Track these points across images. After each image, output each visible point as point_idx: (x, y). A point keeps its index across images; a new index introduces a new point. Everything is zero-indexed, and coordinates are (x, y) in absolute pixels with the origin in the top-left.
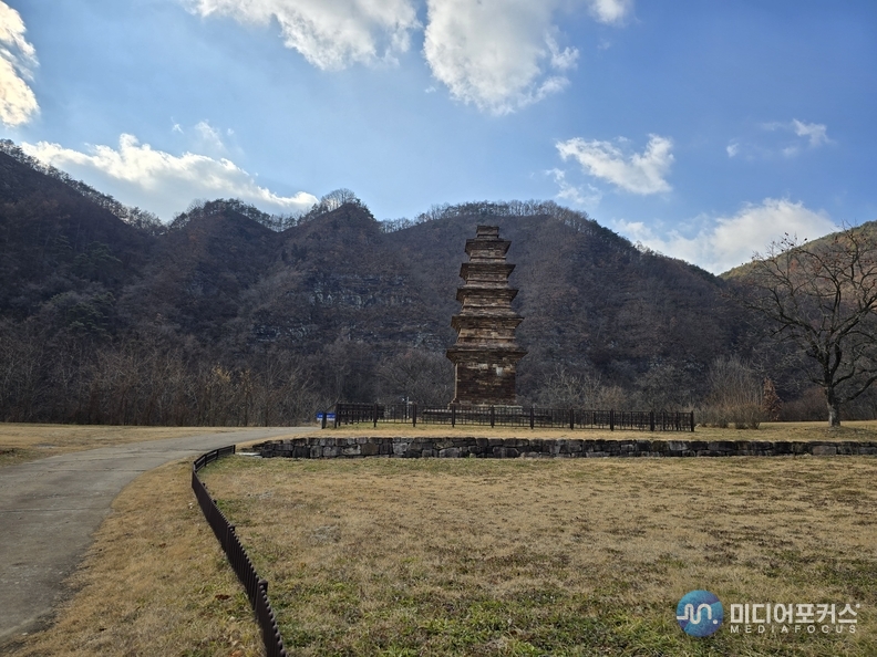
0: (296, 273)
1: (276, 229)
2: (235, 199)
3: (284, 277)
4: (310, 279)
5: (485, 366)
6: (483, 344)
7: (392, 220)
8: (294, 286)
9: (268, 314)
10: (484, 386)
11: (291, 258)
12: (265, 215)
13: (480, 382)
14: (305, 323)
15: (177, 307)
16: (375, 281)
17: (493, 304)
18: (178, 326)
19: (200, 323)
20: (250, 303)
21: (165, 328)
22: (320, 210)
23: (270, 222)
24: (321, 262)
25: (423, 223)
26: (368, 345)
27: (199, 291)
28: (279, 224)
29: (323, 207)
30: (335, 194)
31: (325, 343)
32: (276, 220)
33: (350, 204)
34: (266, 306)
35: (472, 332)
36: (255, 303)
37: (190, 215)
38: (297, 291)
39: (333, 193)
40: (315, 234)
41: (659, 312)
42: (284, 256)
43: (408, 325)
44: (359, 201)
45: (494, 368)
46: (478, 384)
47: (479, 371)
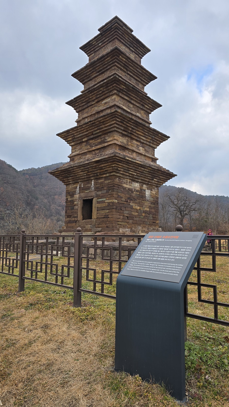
5: (137, 186)
10: (137, 211)
13: (134, 205)
35: (125, 141)
45: (145, 190)
46: (132, 208)
47: (132, 192)
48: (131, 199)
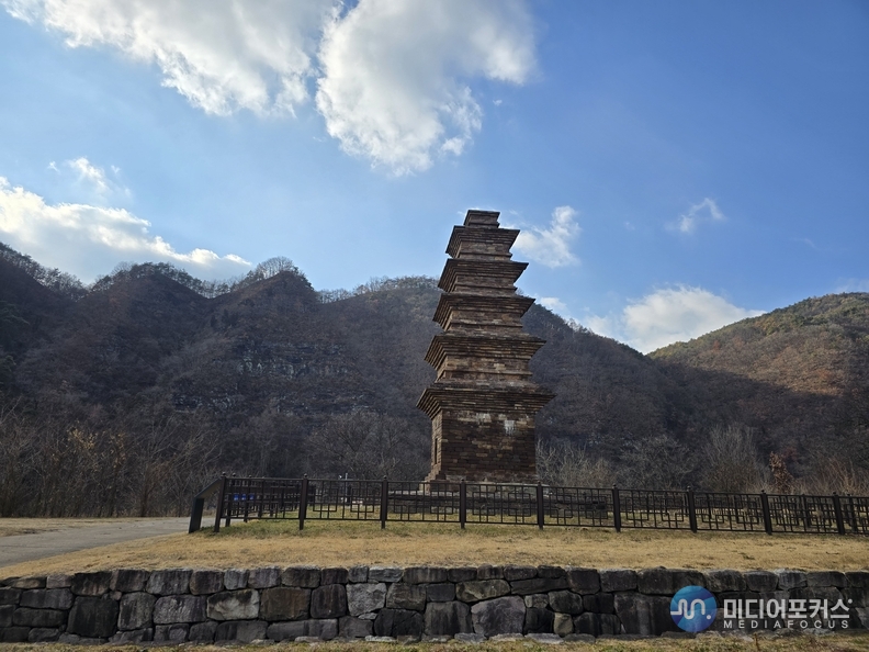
0: (224, 340)
1: (207, 296)
2: (165, 262)
3: (211, 343)
4: (239, 346)
5: (486, 417)
6: (481, 382)
7: (330, 290)
8: (221, 353)
9: (190, 382)
10: (486, 451)
11: (220, 324)
12: (197, 281)
13: (479, 444)
14: (230, 394)
15: (87, 373)
16: (309, 350)
17: (496, 322)
18: (85, 395)
19: (111, 391)
20: (172, 371)
21: (71, 397)
22: (256, 277)
23: (201, 288)
24: (253, 329)
25: (362, 295)
26: (298, 418)
27: (115, 357)
28: (211, 290)
29: (258, 275)
30: (272, 261)
31: (251, 416)
32: (208, 286)
33: (287, 272)
34: (189, 374)
35: (465, 363)
36: (176, 371)
37: (115, 278)
38: (224, 358)
39: (270, 261)
40: (248, 300)
41: (595, 388)
42: (214, 322)
43: (343, 396)
44: (296, 269)
45: (502, 422)
46: (475, 447)
47: (477, 426)
48: (473, 435)
